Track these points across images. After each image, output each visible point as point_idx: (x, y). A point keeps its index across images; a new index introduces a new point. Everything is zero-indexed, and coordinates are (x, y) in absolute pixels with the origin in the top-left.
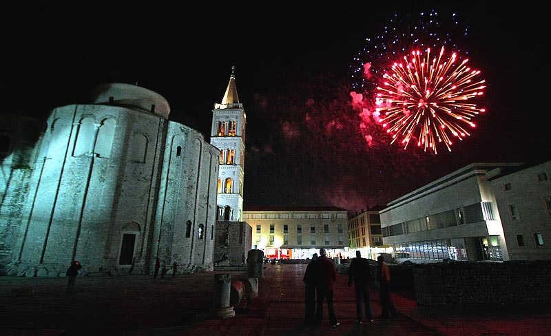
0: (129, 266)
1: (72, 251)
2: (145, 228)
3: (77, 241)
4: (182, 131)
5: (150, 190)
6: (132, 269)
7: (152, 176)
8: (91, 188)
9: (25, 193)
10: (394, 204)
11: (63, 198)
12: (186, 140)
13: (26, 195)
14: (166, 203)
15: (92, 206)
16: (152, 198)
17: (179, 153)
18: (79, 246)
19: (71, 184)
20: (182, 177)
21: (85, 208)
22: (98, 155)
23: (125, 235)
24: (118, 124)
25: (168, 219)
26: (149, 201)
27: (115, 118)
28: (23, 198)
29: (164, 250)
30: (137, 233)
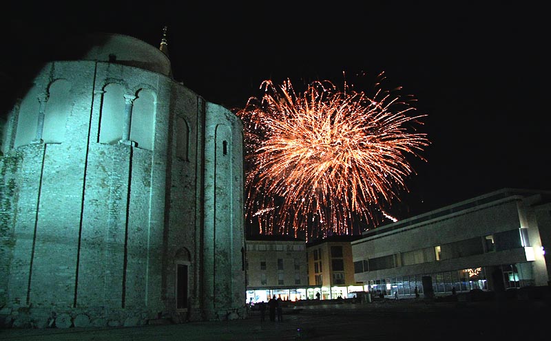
0: (185, 310)
1: (121, 288)
2: (195, 256)
3: (125, 273)
4: (229, 120)
5: (195, 202)
6: (188, 314)
7: (196, 181)
8: (133, 195)
9: (11, 195)
11: (94, 207)
12: (233, 134)
13: (12, 199)
14: (217, 222)
15: (139, 222)
16: (198, 214)
17: (225, 152)
18: (128, 281)
19: (103, 185)
20: (234, 185)
21: (129, 223)
22: (136, 145)
23: (179, 266)
24: (159, 99)
25: (222, 244)
26: (195, 217)
27: (154, 89)
28: (8, 203)
29: (222, 287)
30: (188, 263)
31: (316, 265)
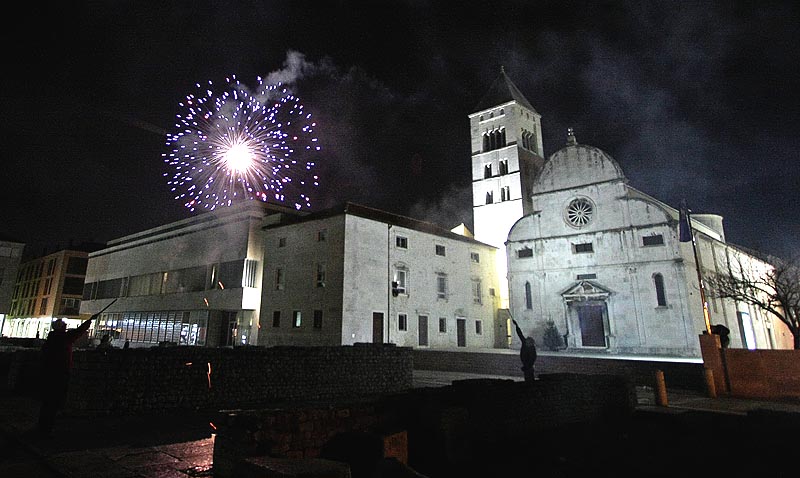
10: (119, 244)
31: (48, 280)
